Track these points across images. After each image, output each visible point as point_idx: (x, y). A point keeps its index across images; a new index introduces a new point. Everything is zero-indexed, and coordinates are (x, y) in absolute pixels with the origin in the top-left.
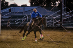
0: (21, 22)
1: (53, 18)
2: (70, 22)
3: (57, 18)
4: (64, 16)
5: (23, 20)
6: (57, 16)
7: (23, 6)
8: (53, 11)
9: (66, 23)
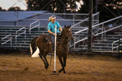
0: (14, 40)
1: (74, 33)
2: (105, 40)
3: (81, 33)
4: (94, 30)
5: (16, 36)
6: (82, 30)
7: (12, 9)
8: (74, 20)
9: (98, 43)
